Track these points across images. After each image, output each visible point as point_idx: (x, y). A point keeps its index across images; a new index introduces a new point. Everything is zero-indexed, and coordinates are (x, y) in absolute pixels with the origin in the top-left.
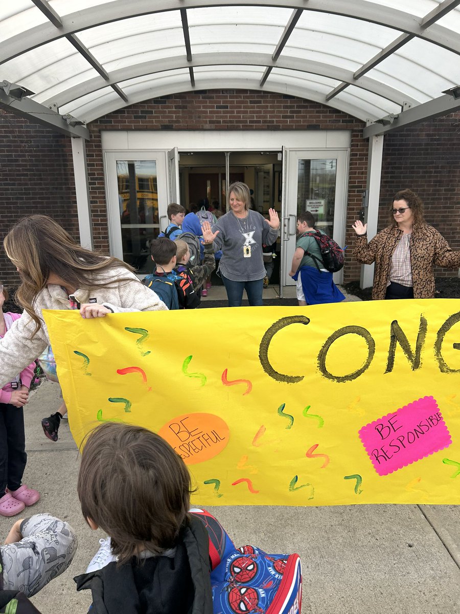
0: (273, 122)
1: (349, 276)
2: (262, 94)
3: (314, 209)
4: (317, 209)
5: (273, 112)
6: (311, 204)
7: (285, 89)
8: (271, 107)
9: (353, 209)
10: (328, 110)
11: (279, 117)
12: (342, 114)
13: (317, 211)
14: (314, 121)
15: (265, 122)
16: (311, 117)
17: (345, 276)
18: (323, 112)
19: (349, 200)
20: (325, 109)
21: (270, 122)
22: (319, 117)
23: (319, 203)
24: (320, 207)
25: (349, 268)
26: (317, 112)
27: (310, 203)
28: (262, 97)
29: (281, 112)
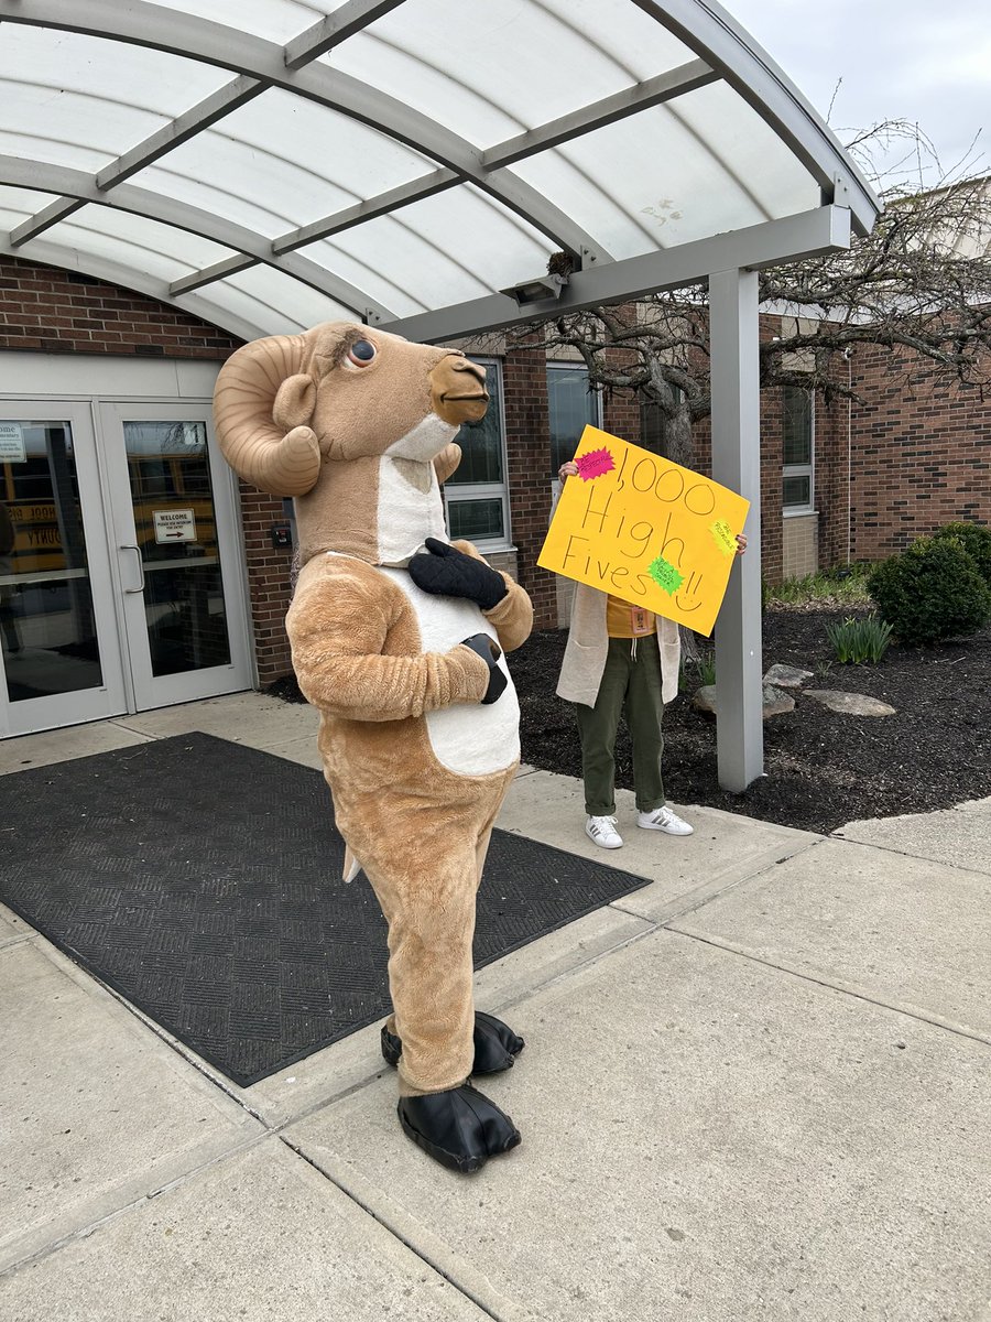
0: (53, 333)
1: (271, 668)
2: (16, 266)
3: (174, 531)
4: (180, 531)
5: (50, 310)
6: (165, 521)
7: (75, 260)
8: (44, 298)
9: (257, 526)
10: (176, 315)
11: (66, 323)
12: (204, 327)
13: (179, 535)
14: (149, 339)
15: (33, 331)
16: (140, 328)
17: (260, 669)
18: (165, 320)
19: (244, 508)
20: (169, 315)
21: (46, 332)
22: (158, 330)
23: (181, 516)
24: (185, 526)
25: (270, 651)
26: (153, 319)
27: (162, 518)
28: (17, 273)
29: (68, 312)
